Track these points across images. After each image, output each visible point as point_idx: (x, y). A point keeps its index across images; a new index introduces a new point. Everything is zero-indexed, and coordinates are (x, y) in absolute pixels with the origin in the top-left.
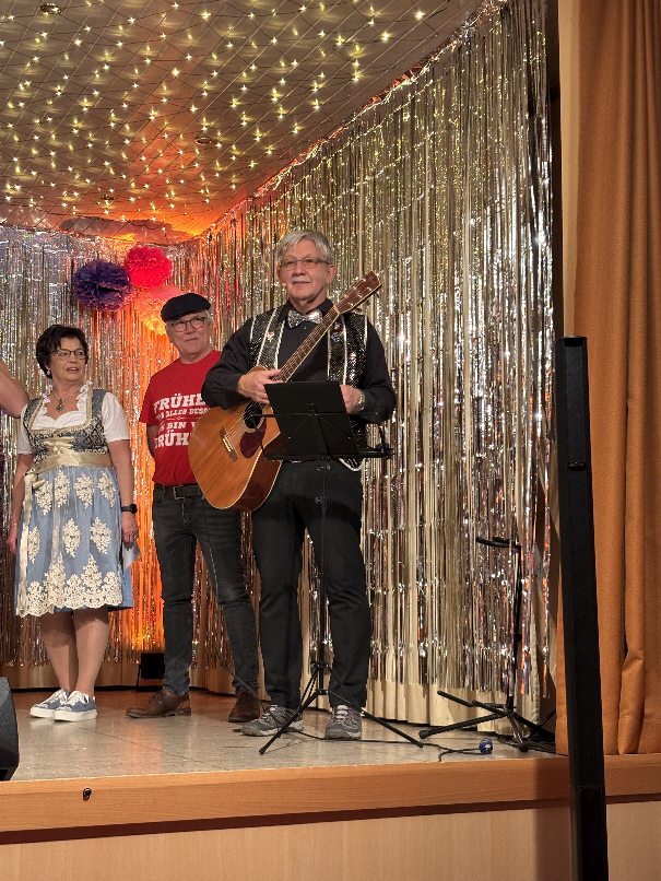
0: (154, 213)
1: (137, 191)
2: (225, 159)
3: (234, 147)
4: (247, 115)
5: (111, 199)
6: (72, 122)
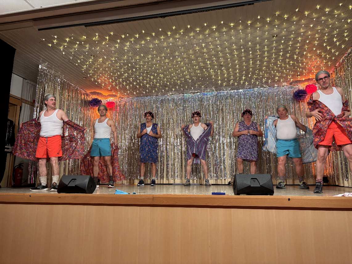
0: (311, 76)
1: (305, 72)
2: (326, 59)
3: (327, 55)
4: (329, 46)
5: (299, 75)
6: (286, 60)
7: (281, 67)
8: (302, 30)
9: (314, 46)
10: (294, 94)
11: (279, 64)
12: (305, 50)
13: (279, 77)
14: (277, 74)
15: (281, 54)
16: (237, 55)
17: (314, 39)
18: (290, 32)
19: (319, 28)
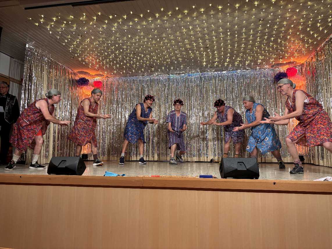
0: (292, 60)
1: (287, 56)
2: (308, 43)
3: (310, 40)
4: (312, 31)
5: (281, 59)
6: (270, 44)
7: (265, 50)
8: (288, 15)
9: (298, 30)
10: (275, 77)
11: (263, 47)
12: (289, 35)
13: (262, 60)
14: (260, 57)
15: (266, 37)
16: (223, 38)
17: (299, 24)
18: (275, 16)
19: (304, 13)
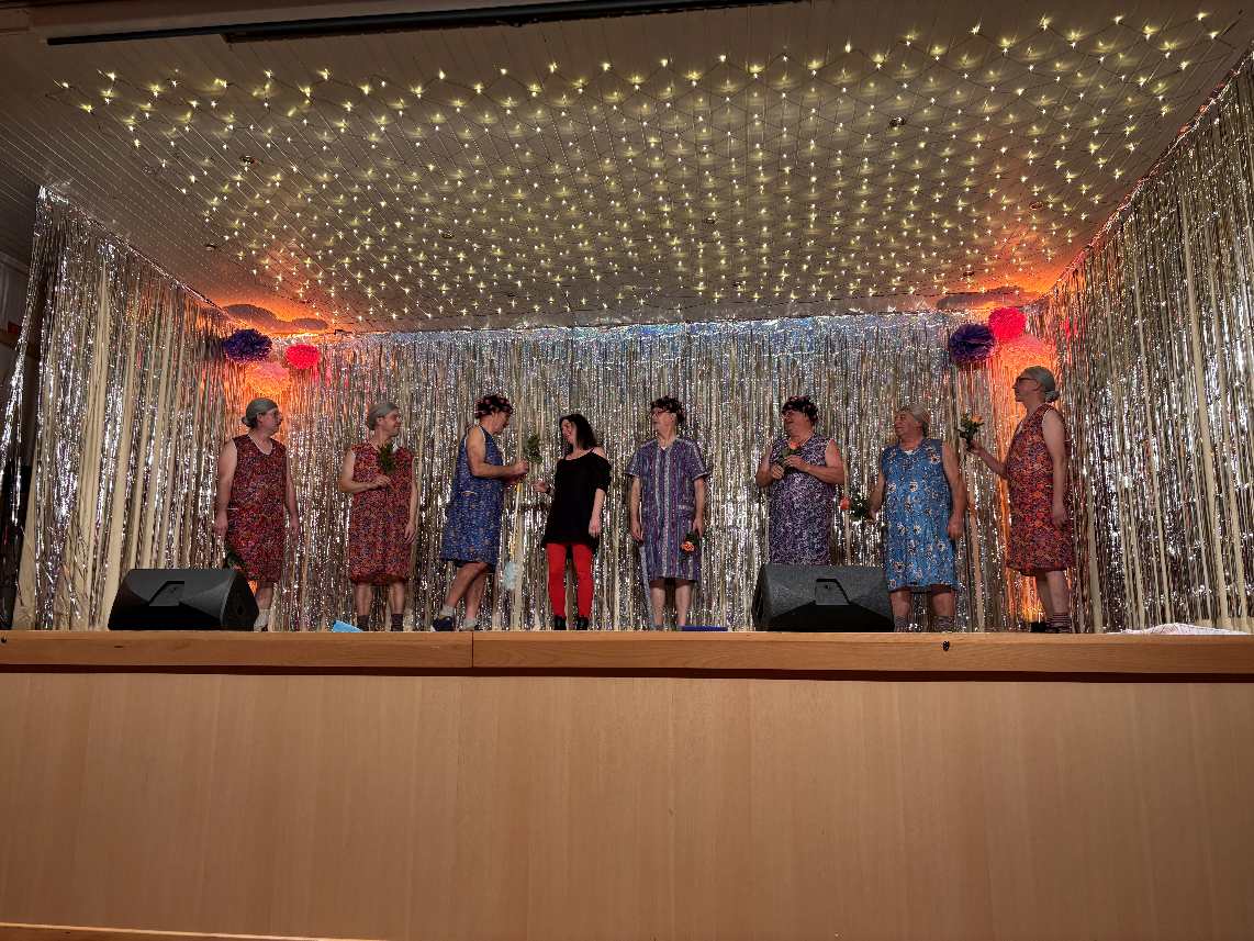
0: (1008, 281)
1: (990, 263)
2: (1059, 217)
3: (1064, 205)
4: (1071, 172)
6: (930, 214)
7: (912, 239)
8: (987, 108)
9: (1025, 168)
10: (952, 340)
12: (993, 183)
13: (904, 277)
14: (898, 265)
15: (915, 189)
16: (766, 185)
17: (1026, 142)
18: (947, 112)
19: (1044, 101)
